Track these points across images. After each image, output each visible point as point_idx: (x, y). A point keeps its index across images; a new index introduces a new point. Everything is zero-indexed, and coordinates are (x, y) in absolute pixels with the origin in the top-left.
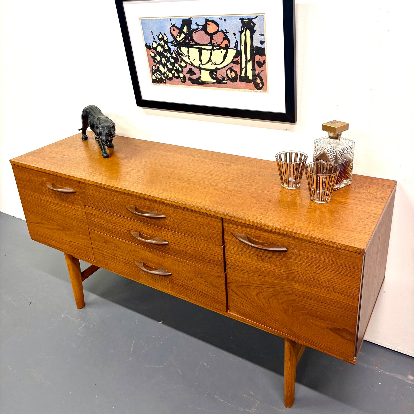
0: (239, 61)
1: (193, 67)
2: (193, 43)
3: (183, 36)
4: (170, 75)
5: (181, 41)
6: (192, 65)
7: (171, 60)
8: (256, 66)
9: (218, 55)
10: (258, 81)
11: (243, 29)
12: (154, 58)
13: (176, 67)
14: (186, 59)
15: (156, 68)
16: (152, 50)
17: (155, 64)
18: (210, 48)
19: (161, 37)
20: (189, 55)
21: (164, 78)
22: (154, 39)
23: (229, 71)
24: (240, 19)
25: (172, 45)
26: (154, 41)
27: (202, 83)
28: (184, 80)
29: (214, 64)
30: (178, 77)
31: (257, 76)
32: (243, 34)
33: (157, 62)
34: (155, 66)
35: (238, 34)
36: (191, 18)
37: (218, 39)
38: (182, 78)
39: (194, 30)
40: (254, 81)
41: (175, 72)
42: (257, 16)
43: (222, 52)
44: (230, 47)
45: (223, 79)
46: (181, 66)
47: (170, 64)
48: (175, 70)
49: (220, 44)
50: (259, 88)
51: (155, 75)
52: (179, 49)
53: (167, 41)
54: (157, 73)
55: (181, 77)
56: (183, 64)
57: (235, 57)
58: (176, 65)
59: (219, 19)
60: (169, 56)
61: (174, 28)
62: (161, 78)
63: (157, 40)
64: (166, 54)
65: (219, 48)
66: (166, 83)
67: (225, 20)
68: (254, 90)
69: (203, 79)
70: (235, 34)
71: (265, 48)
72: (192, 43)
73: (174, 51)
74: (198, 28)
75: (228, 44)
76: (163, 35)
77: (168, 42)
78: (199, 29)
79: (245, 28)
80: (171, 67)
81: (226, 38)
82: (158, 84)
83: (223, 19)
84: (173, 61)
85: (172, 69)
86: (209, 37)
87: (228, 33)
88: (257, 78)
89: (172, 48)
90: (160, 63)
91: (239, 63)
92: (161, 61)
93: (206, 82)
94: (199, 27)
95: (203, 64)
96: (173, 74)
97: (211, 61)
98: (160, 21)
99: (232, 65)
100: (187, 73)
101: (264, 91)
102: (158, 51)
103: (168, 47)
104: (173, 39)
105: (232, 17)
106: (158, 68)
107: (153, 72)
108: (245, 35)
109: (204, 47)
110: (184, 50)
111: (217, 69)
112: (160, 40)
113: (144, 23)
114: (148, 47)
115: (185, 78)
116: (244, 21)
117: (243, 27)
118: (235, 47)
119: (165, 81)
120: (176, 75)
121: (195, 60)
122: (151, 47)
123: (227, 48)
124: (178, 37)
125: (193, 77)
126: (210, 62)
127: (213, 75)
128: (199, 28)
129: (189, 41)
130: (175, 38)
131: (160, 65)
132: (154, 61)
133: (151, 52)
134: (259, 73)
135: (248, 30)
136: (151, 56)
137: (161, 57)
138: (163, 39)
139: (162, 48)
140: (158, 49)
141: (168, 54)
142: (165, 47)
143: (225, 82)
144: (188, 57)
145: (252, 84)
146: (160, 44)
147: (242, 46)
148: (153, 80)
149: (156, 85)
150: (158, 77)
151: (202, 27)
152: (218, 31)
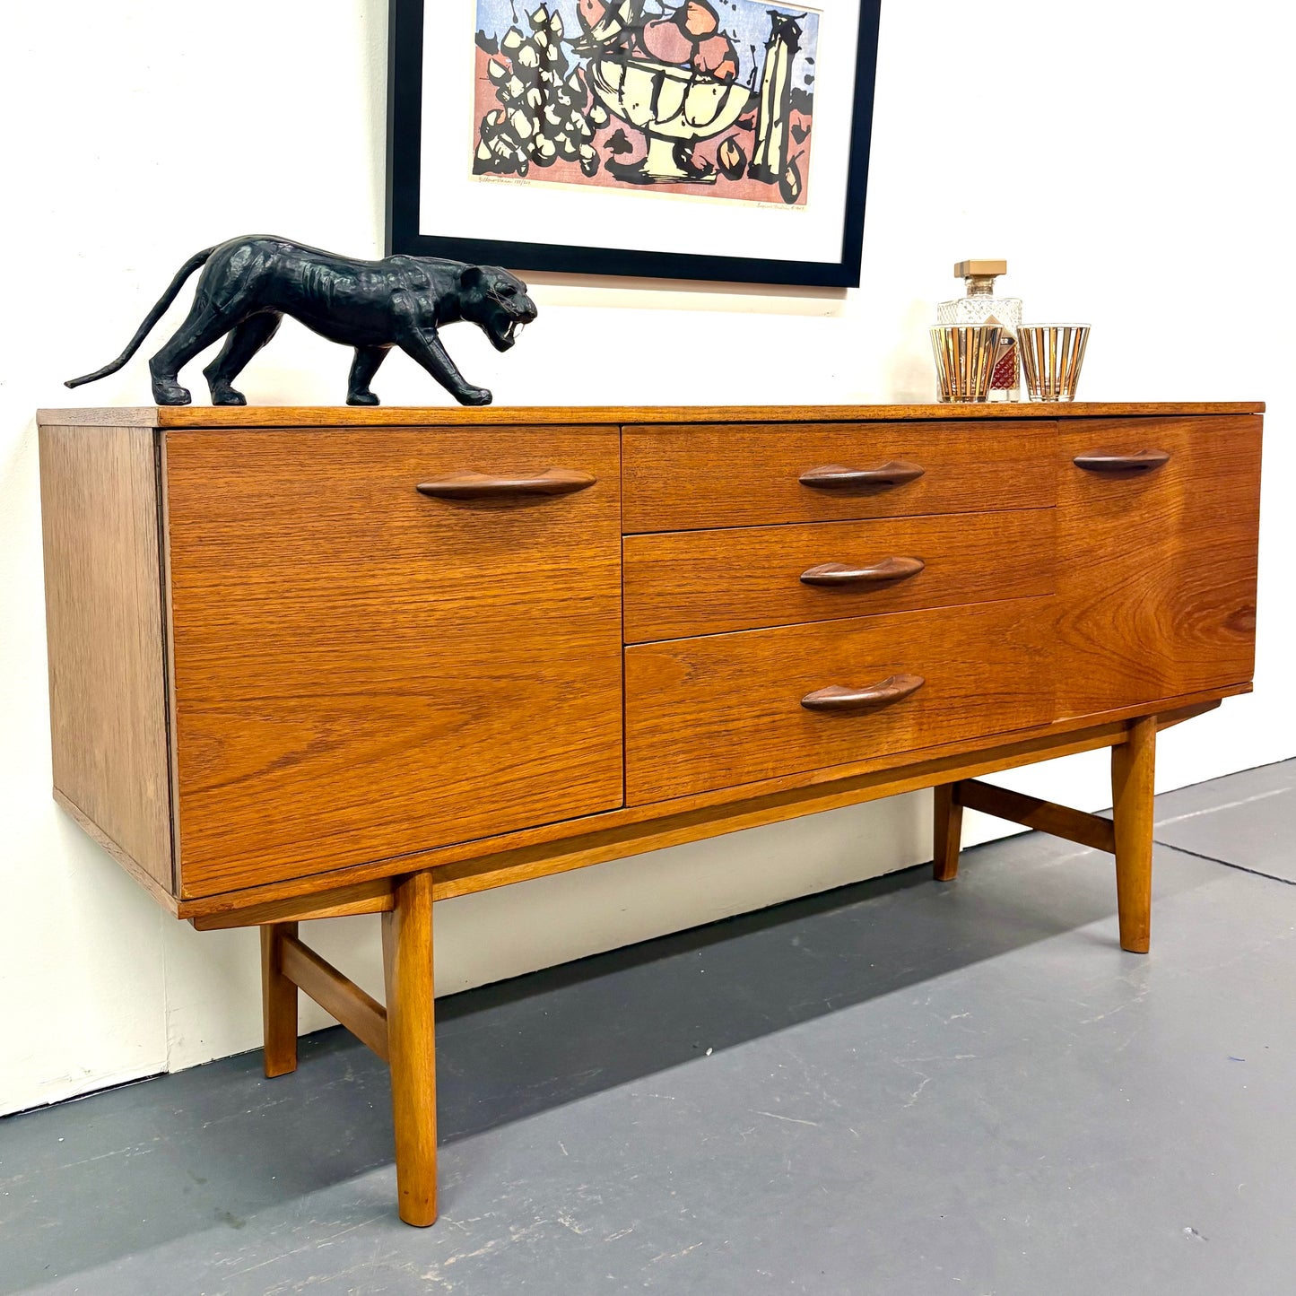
0: (754, 121)
1: (627, 129)
2: (643, 55)
3: (615, 27)
4: (548, 149)
5: (607, 43)
6: (628, 120)
7: (562, 98)
8: (791, 137)
9: (703, 99)
11: (773, 39)
12: (501, 83)
13: (574, 124)
14: (610, 99)
15: (501, 120)
16: (499, 57)
17: (500, 105)
18: (688, 75)
19: (540, 17)
20: (623, 88)
21: (522, 157)
22: (515, 20)
23: (725, 147)
24: (768, 12)
25: (572, 51)
26: (513, 29)
27: (648, 181)
28: (590, 170)
29: (691, 122)
30: (577, 156)
31: (789, 166)
32: (772, 50)
33: (508, 98)
34: (499, 112)
35: (760, 48)
38: (585, 161)
39: (650, 16)
40: (781, 177)
41: (568, 140)
42: (806, 14)
43: (714, 91)
44: (736, 81)
45: (708, 169)
46: (590, 122)
47: (555, 112)
48: (568, 133)
49: (714, 70)
50: (790, 199)
51: (492, 144)
52: (594, 66)
54: (501, 139)
55: (584, 158)
56: (599, 115)
57: (745, 109)
58: (575, 116)
60: (555, 85)
62: (514, 155)
63: (524, 25)
64: (546, 76)
65: (709, 79)
66: (528, 175)
67: (734, 7)
68: (780, 205)
69: (651, 168)
70: (753, 48)
71: (812, 94)
73: (576, 71)
75: (734, 72)
76: (550, 15)
77: (562, 38)
78: (664, 18)
79: (779, 36)
80: (554, 120)
81: (731, 55)
82: (493, 177)
84: (566, 100)
85: (560, 128)
86: (689, 45)
87: (739, 41)
88: (788, 171)
89: (573, 60)
90: (519, 103)
91: (754, 126)
92: (524, 96)
93: (659, 176)
94: (667, 11)
95: (659, 120)
96: (560, 146)
97: (684, 114)
99: (735, 129)
100: (605, 146)
101: (799, 206)
102: (520, 61)
103: (560, 54)
104: (582, 33)
106: (508, 120)
107: (485, 132)
108: (777, 54)
109: (669, 71)
110: (611, 71)
111: (696, 139)
112: (535, 26)
114: (484, 43)
115: (595, 160)
116: (778, 18)
117: (774, 32)
118: (749, 83)
119: (523, 169)
120: (569, 148)
121: (637, 105)
122: (499, 47)
123: (729, 81)
124: (599, 28)
125: (625, 159)
126: (681, 118)
127: (683, 157)
128: (666, 13)
129: (631, 47)
130: (587, 29)
131: (517, 110)
132: (499, 96)
133: (492, 62)
134: (794, 158)
135: (783, 43)
136: (491, 77)
137: (528, 85)
138: (546, 26)
139: (538, 55)
140: (521, 54)
141: (553, 75)
142: (548, 54)
143: (713, 178)
144: (617, 95)
145: (776, 185)
146: (530, 42)
147: (767, 81)
148: (477, 160)
149: (487, 180)
150: (500, 153)
151: (674, 12)
152: (714, 33)
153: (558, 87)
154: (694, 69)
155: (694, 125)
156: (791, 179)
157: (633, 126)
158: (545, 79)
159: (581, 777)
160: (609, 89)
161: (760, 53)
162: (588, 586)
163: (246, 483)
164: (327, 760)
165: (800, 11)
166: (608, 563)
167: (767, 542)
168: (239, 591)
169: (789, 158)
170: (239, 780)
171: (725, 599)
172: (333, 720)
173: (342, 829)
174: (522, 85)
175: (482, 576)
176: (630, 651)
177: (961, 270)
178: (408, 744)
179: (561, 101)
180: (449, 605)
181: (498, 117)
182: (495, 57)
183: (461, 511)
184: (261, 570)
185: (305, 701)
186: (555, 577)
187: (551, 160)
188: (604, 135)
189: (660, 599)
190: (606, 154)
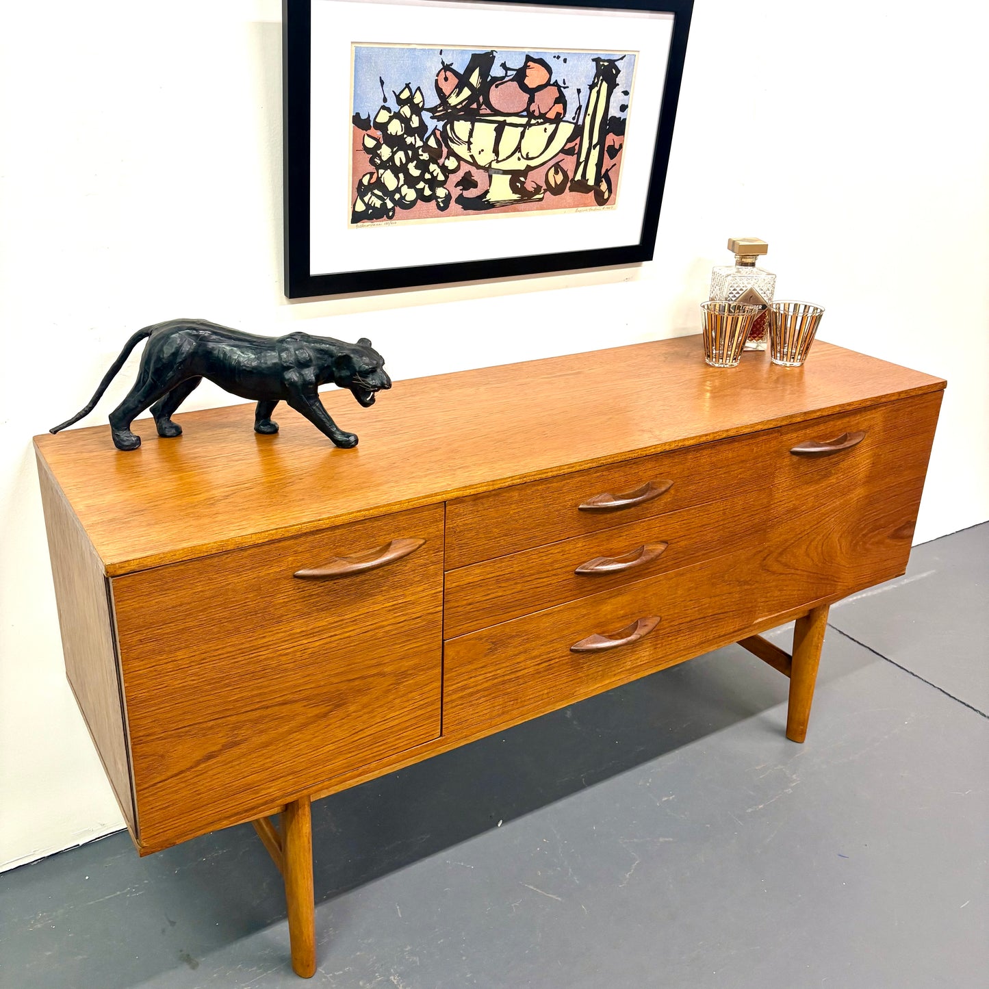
0: (577, 147)
1: (473, 170)
2: (488, 111)
3: (466, 93)
4: (410, 195)
5: (459, 107)
6: (474, 163)
7: (422, 155)
8: (606, 155)
9: (536, 137)
10: (604, 186)
11: (596, 80)
12: (374, 152)
13: (431, 174)
14: (461, 150)
15: (373, 180)
16: (372, 131)
17: (372, 169)
18: (524, 121)
19: (405, 95)
20: (471, 139)
21: (390, 205)
22: (385, 100)
23: (552, 171)
24: (593, 60)
25: (431, 118)
26: (383, 108)
27: (490, 206)
28: (444, 206)
29: (525, 157)
30: (433, 197)
31: (603, 177)
32: (595, 91)
33: (379, 162)
34: (372, 174)
35: (585, 91)
36: (492, 51)
37: (544, 100)
38: (439, 200)
39: (495, 79)
40: (596, 187)
41: (427, 186)
42: (625, 56)
43: (545, 129)
44: (564, 119)
45: (538, 189)
46: (444, 169)
47: (416, 167)
48: (426, 181)
49: (546, 113)
50: (601, 200)
51: (366, 199)
52: (448, 127)
53: (421, 105)
55: (439, 197)
56: (451, 163)
57: (570, 140)
58: (432, 167)
59: (555, 57)
60: (416, 146)
61: (449, 74)
62: (384, 205)
63: (392, 104)
64: (409, 140)
65: (542, 120)
66: (394, 218)
67: (565, 61)
68: (593, 208)
69: (491, 197)
70: (579, 91)
71: (625, 119)
72: (485, 110)
73: (433, 133)
74: (506, 75)
75: (562, 112)
76: (413, 91)
77: (423, 109)
78: (507, 79)
79: (601, 78)
80: (415, 173)
81: (561, 100)
82: (367, 223)
83: (562, 59)
84: (425, 156)
85: (421, 178)
86: (527, 97)
87: (568, 87)
88: (602, 181)
89: (431, 124)
90: (389, 165)
91: (576, 152)
92: (392, 159)
93: (498, 202)
94: (510, 73)
95: (499, 159)
96: (420, 193)
97: (520, 151)
98: (412, 53)
99: (561, 156)
100: (456, 186)
101: (609, 206)
102: (389, 132)
103: (421, 121)
104: (438, 102)
105: (579, 54)
106: (379, 179)
107: (361, 190)
108: (598, 92)
109: (510, 120)
110: (462, 128)
111: (529, 168)
112: (401, 102)
113: (363, 57)
114: (360, 122)
115: (448, 197)
116: (601, 63)
117: (597, 76)
118: (574, 118)
119: (391, 214)
120: (427, 192)
121: (483, 150)
122: (372, 124)
123: (558, 119)
124: (453, 96)
125: (471, 193)
126: (518, 154)
127: (518, 184)
128: (508, 74)
129: (479, 106)
130: (443, 98)
131: (386, 170)
132: (372, 162)
133: (366, 136)
134: (607, 171)
135: (604, 83)
136: (366, 149)
137: (395, 149)
138: (409, 101)
139: (403, 125)
140: (389, 127)
141: (415, 139)
142: (411, 123)
143: (541, 196)
144: (466, 146)
145: (592, 194)
146: (397, 116)
147: (589, 115)
148: (354, 213)
149: (363, 226)
150: (372, 205)
151: (515, 72)
152: (548, 84)
153: (419, 147)
154: (531, 115)
155: (528, 158)
157: (479, 167)
158: (408, 142)
159: (411, 725)
160: (459, 141)
161: (584, 94)
162: (417, 610)
163: (169, 599)
164: (236, 751)
165: (620, 55)
166: (433, 592)
167: (552, 554)
168: (170, 666)
169: (603, 171)
170: (176, 775)
171: (519, 596)
172: (240, 728)
173: (248, 788)
174: (390, 150)
175: (342, 620)
176: (449, 644)
177: (732, 245)
178: (290, 732)
179: (421, 158)
180: (318, 644)
181: (371, 178)
182: (369, 132)
183: (327, 583)
184: (184, 651)
185: (220, 721)
186: (393, 610)
187: (413, 203)
188: (455, 178)
189: (471, 607)
190: (456, 192)
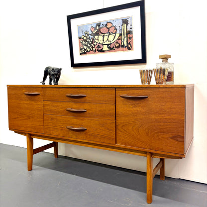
1: (99, 44)
3: (96, 31)
4: (89, 50)
8: (129, 39)
9: (111, 37)
11: (123, 24)
12: (82, 43)
14: (97, 41)
20: (98, 39)
23: (116, 44)
24: (122, 20)
27: (104, 51)
28: (95, 51)
31: (129, 44)
36: (100, 22)
37: (112, 30)
39: (101, 27)
40: (127, 46)
44: (117, 33)
45: (113, 47)
46: (94, 45)
47: (89, 45)
48: (91, 47)
49: (113, 32)
50: (129, 49)
52: (94, 37)
54: (83, 50)
57: (119, 37)
58: (92, 45)
59: (113, 21)
60: (89, 41)
61: (93, 28)
62: (84, 52)
63: (84, 34)
65: (112, 34)
66: (87, 54)
67: (115, 21)
68: (127, 51)
69: (104, 49)
70: (119, 27)
71: (132, 31)
72: (100, 33)
73: (91, 38)
75: (116, 31)
77: (89, 34)
81: (115, 29)
82: (82, 55)
87: (116, 26)
90: (85, 45)
91: (121, 39)
94: (104, 26)
95: (104, 42)
98: (87, 25)
99: (118, 40)
101: (132, 50)
103: (89, 37)
105: (118, 19)
106: (83, 47)
107: (81, 50)
108: (124, 26)
109: (105, 34)
110: (96, 37)
111: (111, 43)
112: (85, 34)
113: (79, 27)
114: (80, 38)
116: (124, 20)
118: (119, 32)
121: (101, 41)
124: (94, 31)
125: (100, 49)
126: (108, 41)
127: (109, 47)
130: (92, 32)
133: (81, 40)
135: (125, 24)
137: (85, 42)
138: (87, 33)
140: (84, 38)
143: (114, 49)
146: (85, 36)
147: (123, 31)
148: (80, 53)
152: (112, 26)
154: (109, 33)
155: (110, 41)
156: (129, 46)
160: (96, 39)
165: (128, 17)
188: (96, 46)
190: (97, 49)
